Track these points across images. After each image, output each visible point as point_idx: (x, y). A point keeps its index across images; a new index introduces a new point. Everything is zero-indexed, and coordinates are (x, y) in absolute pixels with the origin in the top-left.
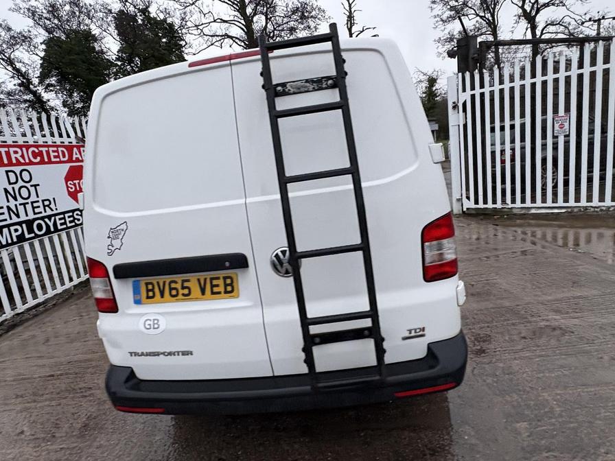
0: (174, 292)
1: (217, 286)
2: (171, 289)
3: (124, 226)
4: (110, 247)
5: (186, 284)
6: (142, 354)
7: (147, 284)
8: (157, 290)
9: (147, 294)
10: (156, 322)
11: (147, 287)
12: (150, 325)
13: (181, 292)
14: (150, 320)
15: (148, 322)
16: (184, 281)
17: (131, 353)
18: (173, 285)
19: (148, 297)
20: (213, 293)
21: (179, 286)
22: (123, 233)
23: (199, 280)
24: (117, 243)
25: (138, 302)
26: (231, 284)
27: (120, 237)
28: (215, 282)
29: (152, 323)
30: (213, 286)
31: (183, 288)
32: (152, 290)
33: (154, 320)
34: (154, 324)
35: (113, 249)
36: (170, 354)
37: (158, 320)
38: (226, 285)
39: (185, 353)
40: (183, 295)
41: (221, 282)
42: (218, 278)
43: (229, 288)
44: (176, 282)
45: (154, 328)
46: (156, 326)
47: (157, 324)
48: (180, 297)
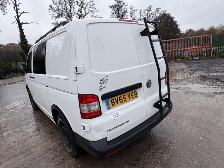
0: (121, 101)
1: (133, 95)
2: (120, 100)
3: (107, 78)
4: (101, 87)
5: (124, 97)
6: (113, 129)
7: (111, 100)
8: (115, 102)
9: (112, 104)
10: (117, 114)
11: (112, 101)
12: (116, 116)
13: (123, 100)
14: (115, 114)
15: (115, 115)
16: (123, 96)
17: (108, 131)
18: (121, 98)
19: (113, 105)
20: (132, 98)
21: (122, 98)
22: (106, 80)
23: (128, 94)
24: (104, 85)
25: (109, 108)
26: (136, 94)
27: (105, 82)
28: (132, 94)
29: (116, 115)
30: (132, 95)
31: (124, 98)
32: (114, 102)
33: (117, 113)
34: (117, 115)
35: (102, 88)
36: (122, 124)
37: (118, 113)
38: (135, 94)
39: (127, 122)
40: (124, 101)
41: (133, 94)
42: (133, 93)
43: (136, 95)
44: (121, 97)
45: (118, 116)
46: (118, 115)
47: (118, 114)
48: (123, 102)
